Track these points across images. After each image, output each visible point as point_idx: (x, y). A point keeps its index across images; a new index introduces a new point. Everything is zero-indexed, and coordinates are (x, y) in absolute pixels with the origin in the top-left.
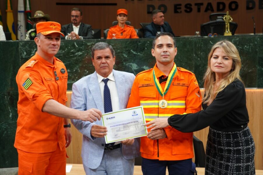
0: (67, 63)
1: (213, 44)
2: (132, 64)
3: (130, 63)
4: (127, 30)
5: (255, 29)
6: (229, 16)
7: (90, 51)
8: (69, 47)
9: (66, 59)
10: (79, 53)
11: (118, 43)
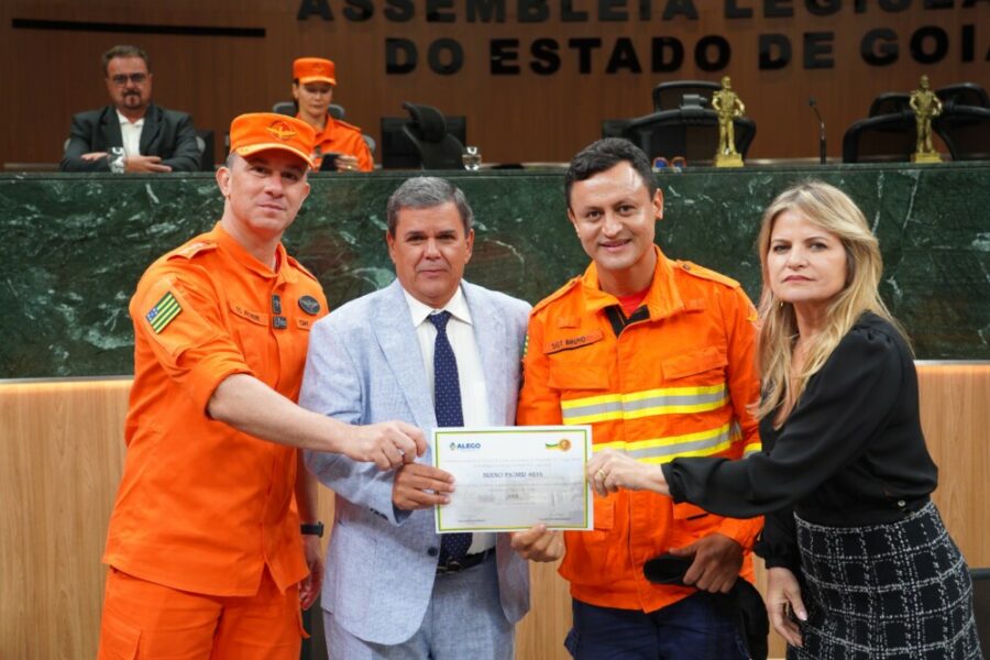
0: (115, 264)
1: (679, 195)
2: (375, 269)
3: (367, 266)
4: (337, 139)
5: (823, 144)
6: (732, 94)
7: (209, 217)
8: (125, 204)
9: (110, 248)
10: (165, 224)
11: (320, 189)
